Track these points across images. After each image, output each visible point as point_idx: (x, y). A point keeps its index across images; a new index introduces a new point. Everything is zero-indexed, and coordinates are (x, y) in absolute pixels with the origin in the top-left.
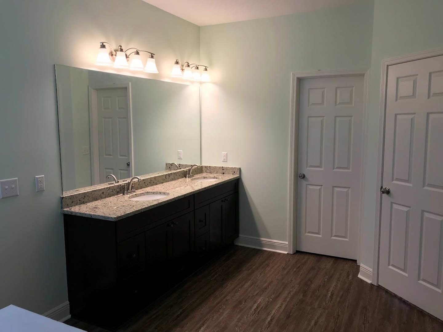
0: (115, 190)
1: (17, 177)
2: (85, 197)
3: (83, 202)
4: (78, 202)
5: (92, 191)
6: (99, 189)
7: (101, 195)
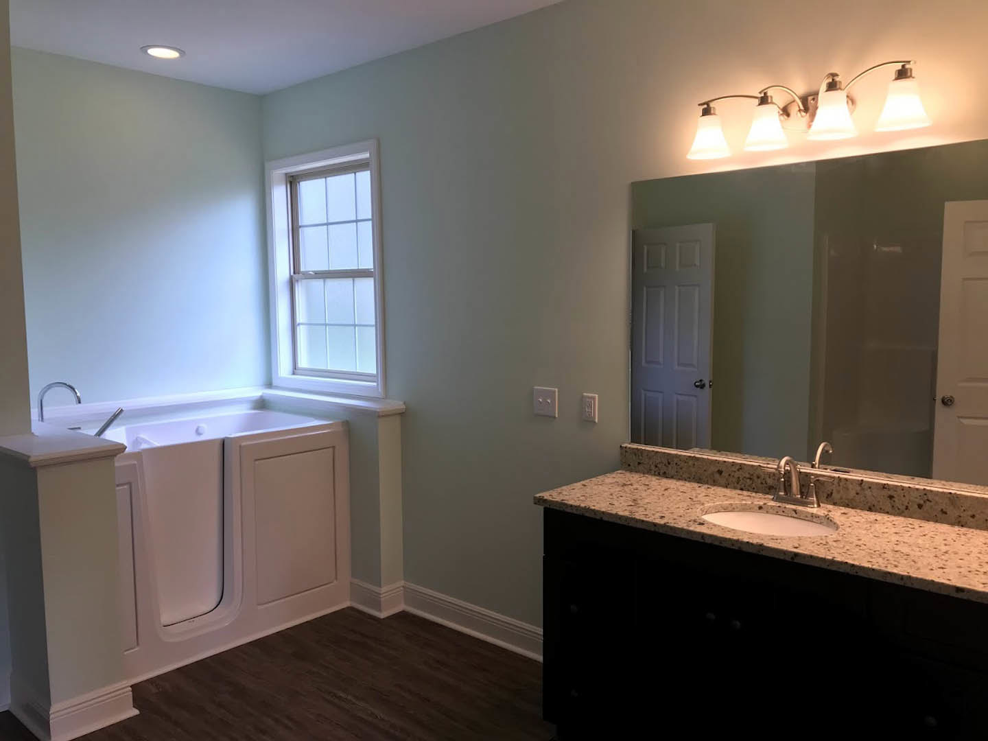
0: (758, 477)
1: (556, 387)
2: (669, 463)
3: (665, 473)
4: (653, 467)
5: (690, 457)
6: (708, 459)
7: (713, 474)
